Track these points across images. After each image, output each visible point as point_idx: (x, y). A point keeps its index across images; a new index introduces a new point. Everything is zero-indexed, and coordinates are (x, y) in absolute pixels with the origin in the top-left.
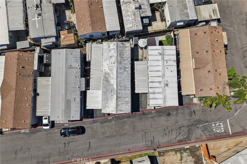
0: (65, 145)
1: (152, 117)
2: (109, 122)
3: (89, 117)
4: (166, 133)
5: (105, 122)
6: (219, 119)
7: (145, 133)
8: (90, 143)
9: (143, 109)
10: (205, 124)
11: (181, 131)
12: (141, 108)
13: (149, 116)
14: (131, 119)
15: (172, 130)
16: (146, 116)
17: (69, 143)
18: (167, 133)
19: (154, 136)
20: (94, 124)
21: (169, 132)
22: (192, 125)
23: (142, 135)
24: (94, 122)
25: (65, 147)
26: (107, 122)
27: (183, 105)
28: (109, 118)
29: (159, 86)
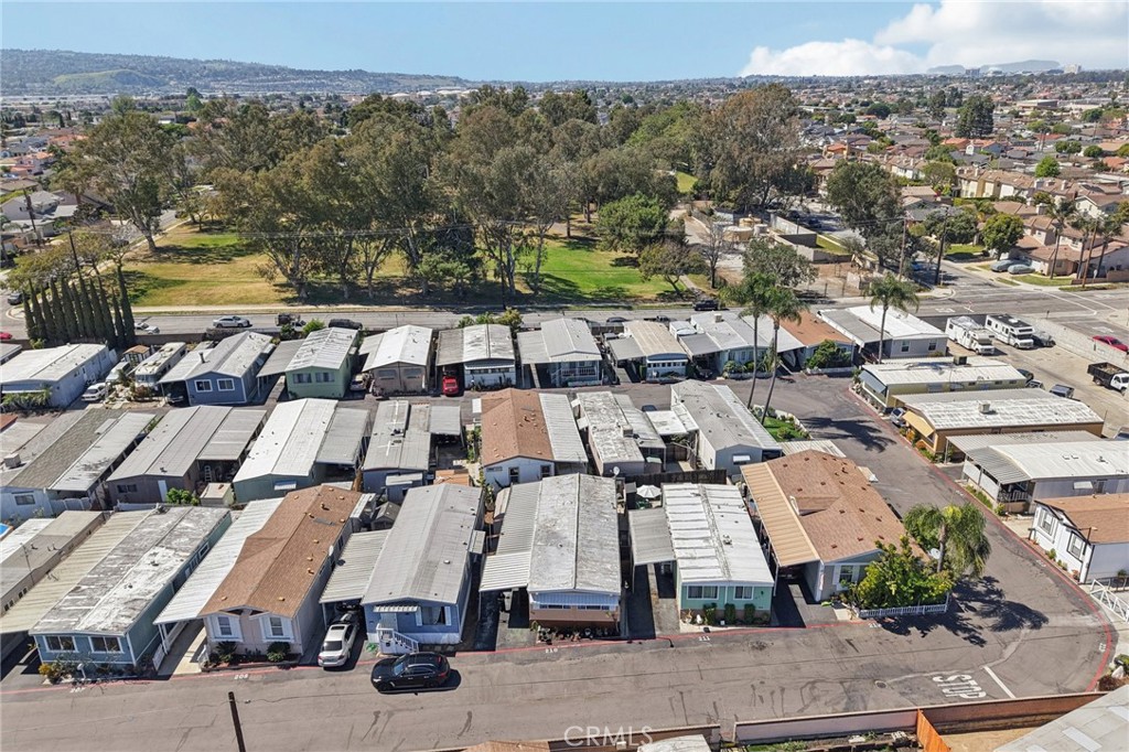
0: (377, 717)
1: (702, 653)
2: (546, 660)
3: (478, 646)
4: (761, 697)
5: (536, 660)
6: (952, 664)
7: (681, 693)
8: (470, 714)
9: (667, 633)
10: (903, 678)
11: (816, 692)
12: (661, 628)
13: (689, 649)
14: (623, 656)
15: (783, 690)
16: (679, 649)
17: (391, 714)
18: (766, 696)
19: (714, 703)
20: (494, 665)
21: (772, 693)
22: (856, 678)
23: (670, 699)
24: (492, 661)
25: (375, 723)
26: (541, 661)
27: (804, 626)
28: (548, 650)
29: (704, 544)
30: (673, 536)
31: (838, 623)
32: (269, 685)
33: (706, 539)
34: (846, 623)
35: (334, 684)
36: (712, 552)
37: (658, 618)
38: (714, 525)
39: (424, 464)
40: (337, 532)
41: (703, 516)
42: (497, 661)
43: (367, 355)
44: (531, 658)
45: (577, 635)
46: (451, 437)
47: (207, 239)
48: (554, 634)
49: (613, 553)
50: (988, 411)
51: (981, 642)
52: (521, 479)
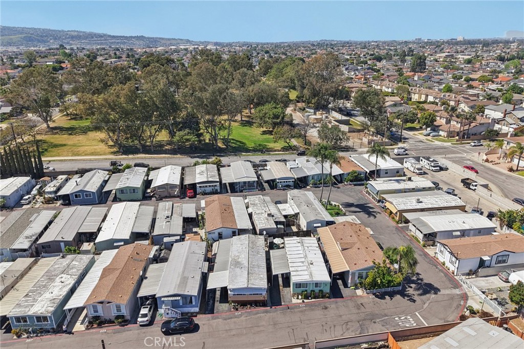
1: (301, 311)
2: (236, 317)
3: (207, 312)
4: (326, 330)
5: (232, 318)
6: (404, 312)
7: (293, 329)
8: (204, 343)
9: (287, 303)
10: (383, 319)
11: (348, 327)
12: (284, 302)
13: (296, 310)
14: (269, 314)
15: (335, 326)
16: (292, 310)
18: (328, 329)
19: (307, 333)
20: (214, 321)
21: (330, 328)
22: (364, 320)
23: (288, 332)
24: (213, 319)
26: (234, 318)
27: (343, 298)
28: (237, 313)
29: (302, 265)
30: (289, 261)
31: (357, 296)
32: (116, 334)
33: (303, 262)
34: (361, 296)
35: (145, 333)
36: (305, 268)
37: (283, 297)
38: (306, 256)
39: (180, 232)
40: (143, 264)
41: (301, 252)
42: (215, 319)
43: (152, 180)
44: (229, 317)
45: (249, 306)
46: (192, 218)
47: (74, 123)
48: (239, 306)
49: (264, 270)
50: (419, 202)
51: (414, 301)
52: (223, 237)
